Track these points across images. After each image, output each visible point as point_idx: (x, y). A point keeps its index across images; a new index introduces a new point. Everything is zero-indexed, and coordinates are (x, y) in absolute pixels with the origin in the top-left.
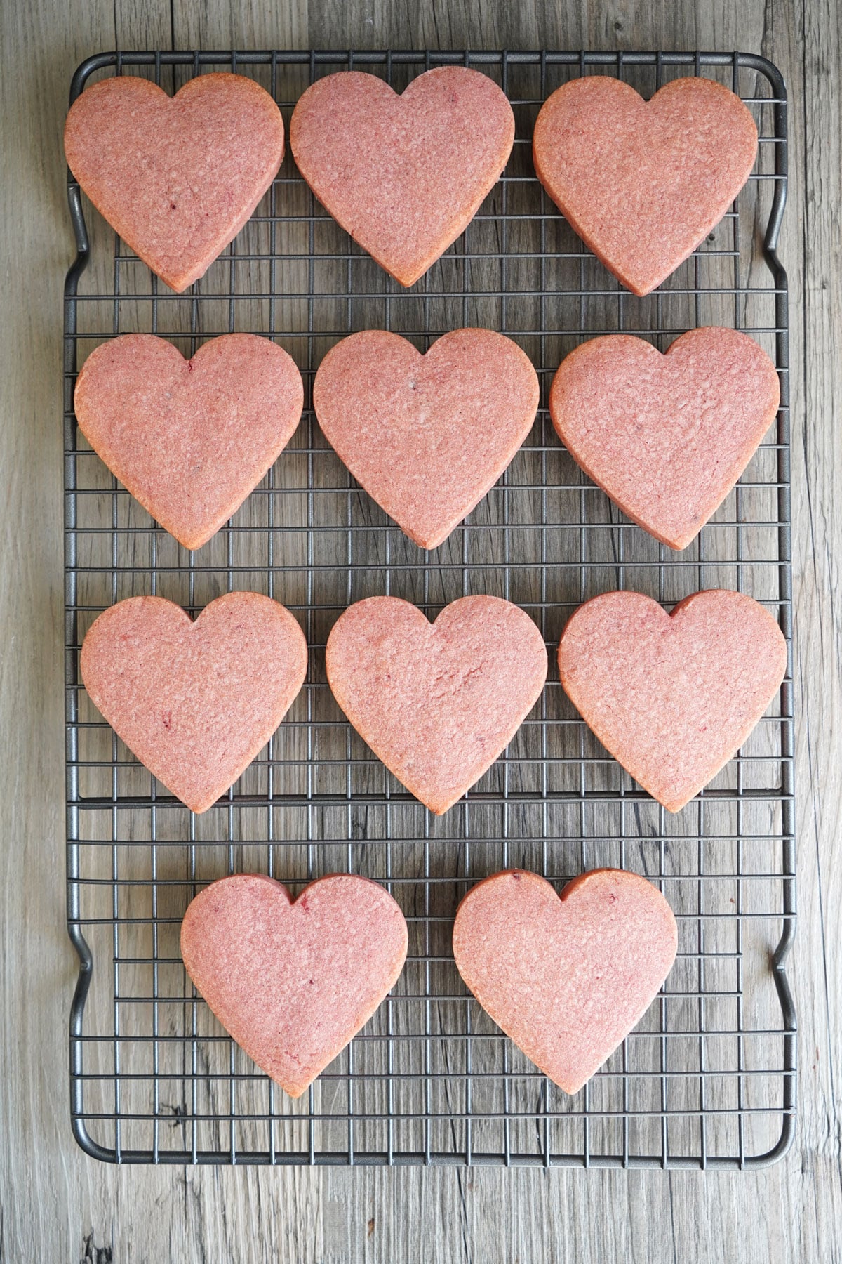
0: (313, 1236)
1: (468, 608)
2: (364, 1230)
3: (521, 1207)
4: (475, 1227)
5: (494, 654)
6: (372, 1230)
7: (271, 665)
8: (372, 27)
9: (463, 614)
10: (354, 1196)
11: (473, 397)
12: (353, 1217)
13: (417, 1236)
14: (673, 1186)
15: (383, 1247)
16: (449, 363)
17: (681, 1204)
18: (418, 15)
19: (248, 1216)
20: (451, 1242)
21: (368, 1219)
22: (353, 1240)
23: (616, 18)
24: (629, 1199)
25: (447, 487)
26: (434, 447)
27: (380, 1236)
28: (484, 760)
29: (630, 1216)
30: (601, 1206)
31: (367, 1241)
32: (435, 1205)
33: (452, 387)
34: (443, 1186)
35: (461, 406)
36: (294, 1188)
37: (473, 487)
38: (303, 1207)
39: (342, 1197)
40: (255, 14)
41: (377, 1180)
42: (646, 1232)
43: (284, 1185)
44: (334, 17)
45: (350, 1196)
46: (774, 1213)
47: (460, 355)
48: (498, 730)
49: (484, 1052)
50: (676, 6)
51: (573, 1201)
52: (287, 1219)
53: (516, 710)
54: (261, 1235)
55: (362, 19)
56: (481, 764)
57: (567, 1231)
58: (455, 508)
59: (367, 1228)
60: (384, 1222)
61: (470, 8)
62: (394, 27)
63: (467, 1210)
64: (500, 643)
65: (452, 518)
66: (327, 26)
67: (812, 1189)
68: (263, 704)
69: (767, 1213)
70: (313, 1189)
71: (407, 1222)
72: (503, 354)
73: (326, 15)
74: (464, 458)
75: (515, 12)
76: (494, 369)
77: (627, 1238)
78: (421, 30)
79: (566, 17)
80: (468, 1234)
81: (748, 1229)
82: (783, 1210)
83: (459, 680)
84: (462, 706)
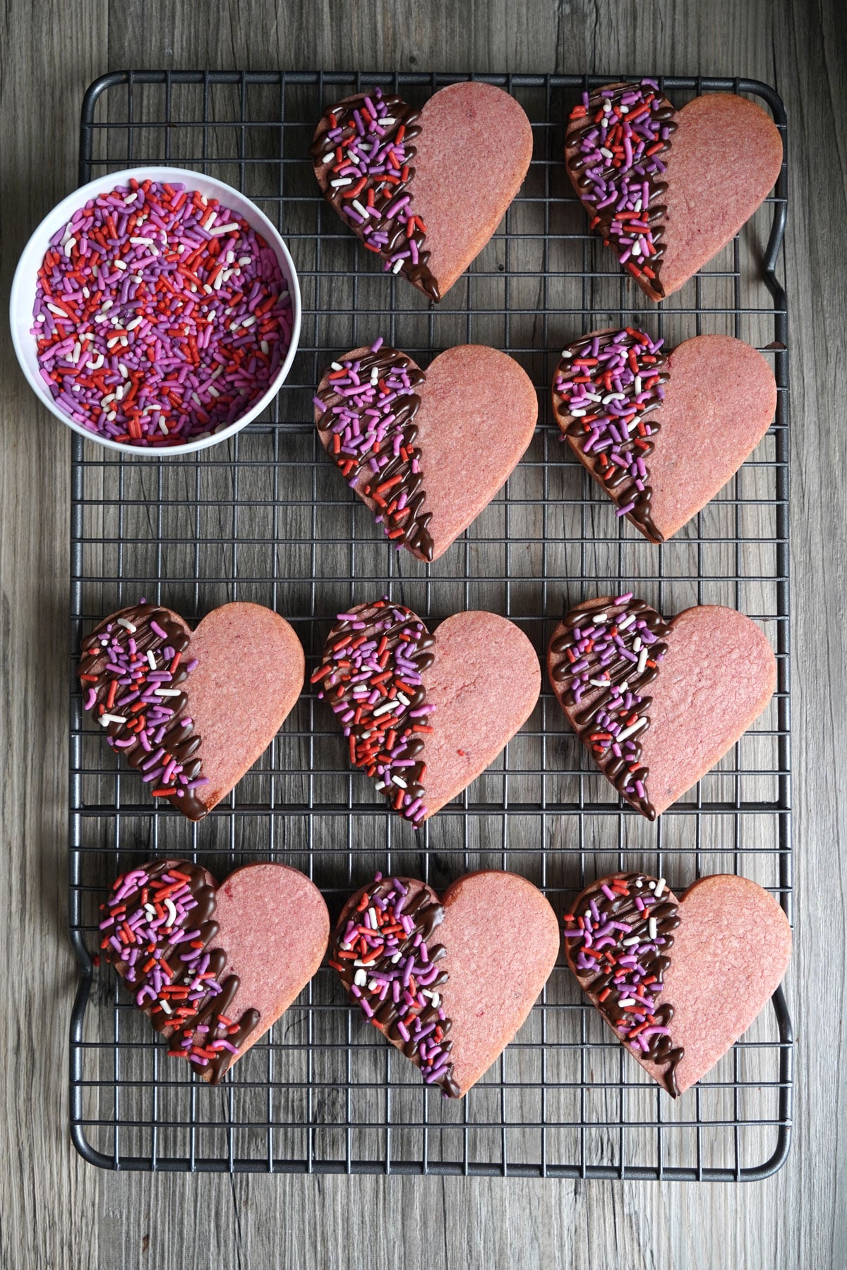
0: (87, 1249)
1: (469, 623)
2: (138, 1245)
3: (295, 1225)
4: (249, 1245)
5: (490, 671)
6: (146, 1247)
7: (269, 675)
8: (172, 56)
9: (463, 628)
10: (129, 1212)
11: (472, 413)
12: (128, 1233)
13: (191, 1253)
14: (447, 1205)
15: (158, 1263)
16: (449, 379)
17: (455, 1224)
18: (216, 46)
19: (23, 1228)
20: (225, 1260)
21: (142, 1235)
22: (128, 1255)
23: (410, 52)
24: (402, 1219)
25: (446, 501)
26: (433, 462)
27: (154, 1252)
28: (469, 774)
29: (404, 1236)
30: (375, 1225)
31: (141, 1257)
32: (209, 1222)
33: (452, 403)
34: (218, 1203)
35: (460, 423)
36: (70, 1201)
37: (472, 502)
38: (78, 1220)
39: (117, 1212)
40: (55, 41)
41: (153, 1196)
42: (419, 1253)
43: (60, 1197)
44: (134, 47)
45: (125, 1212)
46: (547, 1235)
47: (460, 371)
48: (485, 745)
49: (262, 1070)
50: (470, 42)
51: (347, 1220)
52: (62, 1232)
53: (505, 728)
54: (36, 1248)
55: (162, 48)
56: (465, 778)
57: (340, 1250)
58: (454, 522)
59: (142, 1245)
60: (159, 1238)
61: (268, 40)
62: (193, 57)
63: (242, 1227)
64: (496, 661)
65: (450, 532)
66: (127, 54)
67: (584, 1211)
68: (260, 713)
69: (539, 1235)
70: (88, 1203)
71: (182, 1239)
72: (503, 370)
73: (126, 44)
74: (464, 473)
75: (312, 44)
76: (493, 386)
77: (400, 1258)
78: (219, 61)
79: (362, 51)
80: (242, 1251)
81: (521, 1250)
82: (555, 1231)
83: (452, 693)
84: (453, 718)
